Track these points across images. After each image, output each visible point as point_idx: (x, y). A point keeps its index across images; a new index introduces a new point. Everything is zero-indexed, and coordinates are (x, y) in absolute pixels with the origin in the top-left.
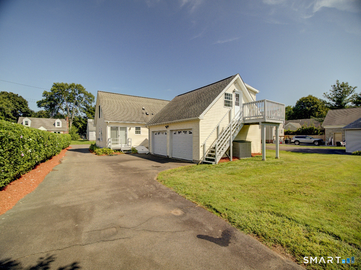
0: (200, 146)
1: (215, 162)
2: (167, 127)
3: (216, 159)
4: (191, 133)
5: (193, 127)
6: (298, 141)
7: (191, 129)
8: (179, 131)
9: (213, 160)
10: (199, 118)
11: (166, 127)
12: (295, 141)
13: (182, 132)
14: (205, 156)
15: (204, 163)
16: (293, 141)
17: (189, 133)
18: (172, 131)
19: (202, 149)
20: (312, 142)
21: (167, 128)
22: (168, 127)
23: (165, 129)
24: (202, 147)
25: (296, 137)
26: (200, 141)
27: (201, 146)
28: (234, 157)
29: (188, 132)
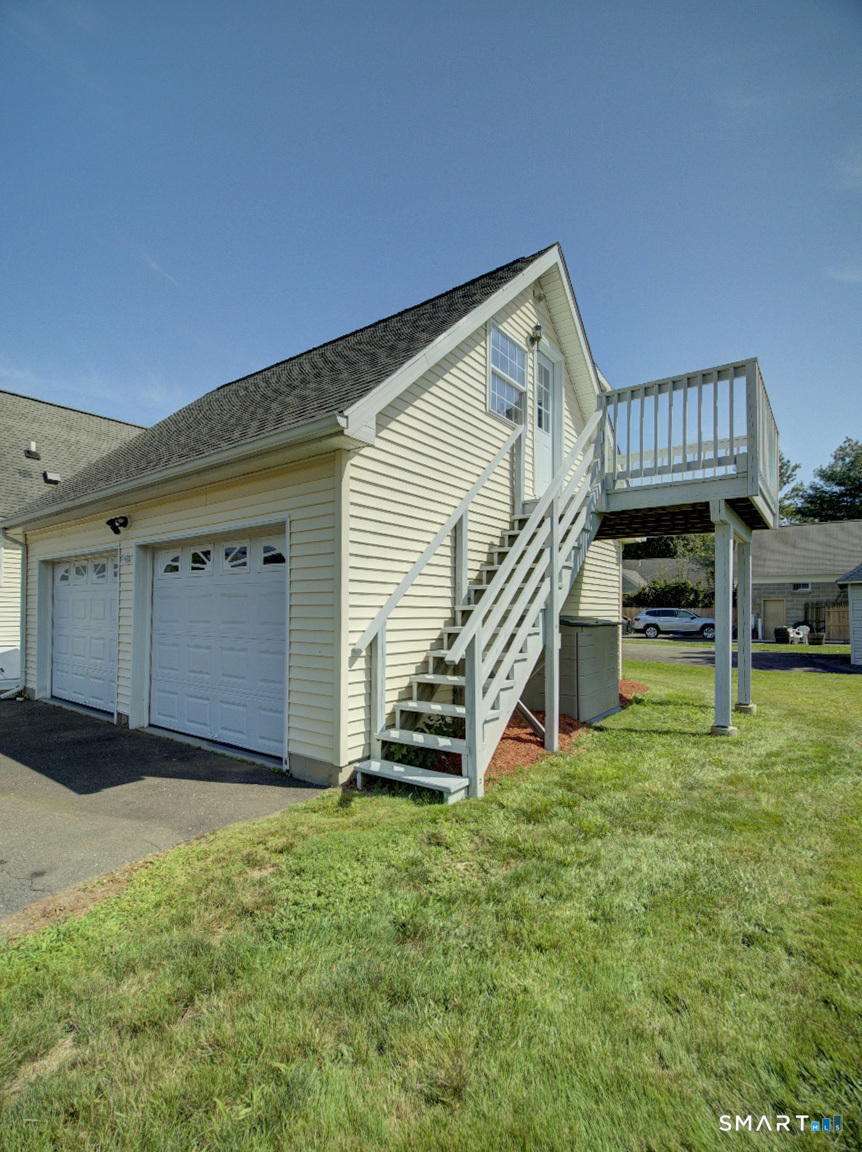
0: (346, 653)
1: (465, 782)
2: (117, 525)
3: (472, 751)
4: (278, 559)
5: (295, 515)
6: (655, 626)
7: (278, 529)
8: (199, 550)
9: (451, 764)
10: (342, 421)
11: (111, 523)
12: (648, 626)
13: (217, 555)
14: (381, 722)
15: (373, 784)
16: (640, 625)
17: (267, 561)
18: (150, 550)
19: (362, 676)
20: (698, 629)
21: (117, 531)
22: (124, 524)
23: (105, 538)
24: (361, 663)
25: (647, 613)
26: (347, 613)
27: (356, 654)
28: (569, 723)
29: (255, 557)
